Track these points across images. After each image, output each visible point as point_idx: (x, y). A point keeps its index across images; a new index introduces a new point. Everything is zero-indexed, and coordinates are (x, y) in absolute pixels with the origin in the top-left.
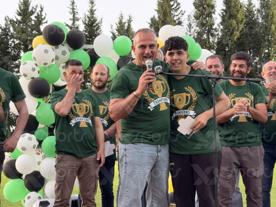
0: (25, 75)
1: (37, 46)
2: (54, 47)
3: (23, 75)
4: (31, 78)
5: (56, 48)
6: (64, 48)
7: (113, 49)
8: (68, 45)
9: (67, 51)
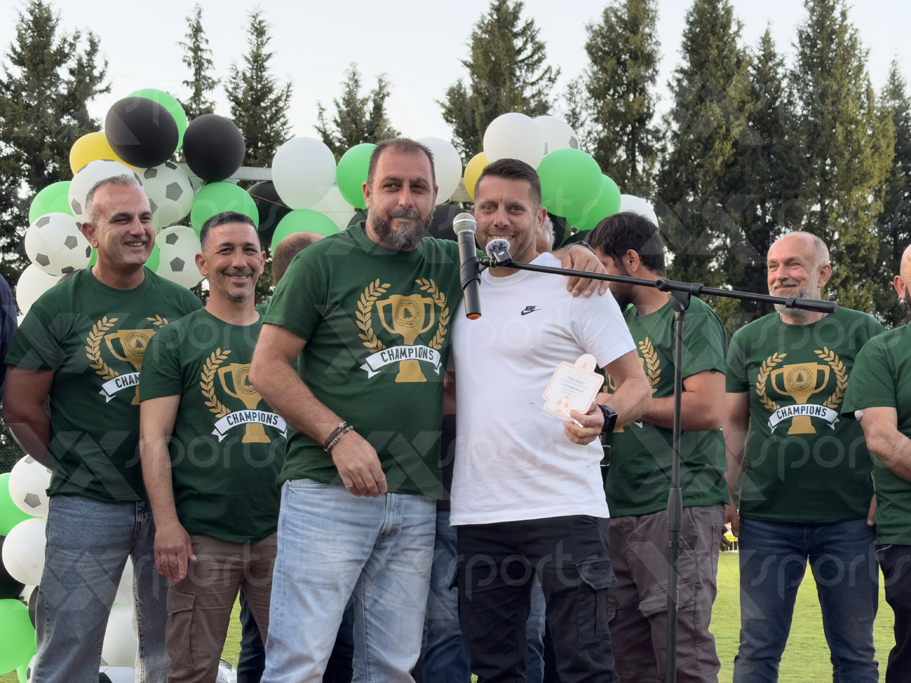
0: (43, 261)
1: (84, 167)
2: (141, 171)
3: (37, 259)
4: (64, 271)
5: (147, 176)
6: (176, 174)
7: (335, 184)
8: (186, 166)
9: (185, 185)
